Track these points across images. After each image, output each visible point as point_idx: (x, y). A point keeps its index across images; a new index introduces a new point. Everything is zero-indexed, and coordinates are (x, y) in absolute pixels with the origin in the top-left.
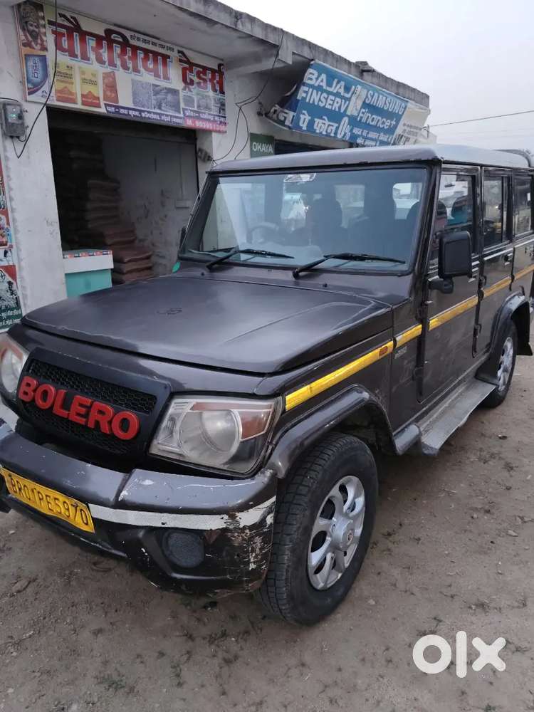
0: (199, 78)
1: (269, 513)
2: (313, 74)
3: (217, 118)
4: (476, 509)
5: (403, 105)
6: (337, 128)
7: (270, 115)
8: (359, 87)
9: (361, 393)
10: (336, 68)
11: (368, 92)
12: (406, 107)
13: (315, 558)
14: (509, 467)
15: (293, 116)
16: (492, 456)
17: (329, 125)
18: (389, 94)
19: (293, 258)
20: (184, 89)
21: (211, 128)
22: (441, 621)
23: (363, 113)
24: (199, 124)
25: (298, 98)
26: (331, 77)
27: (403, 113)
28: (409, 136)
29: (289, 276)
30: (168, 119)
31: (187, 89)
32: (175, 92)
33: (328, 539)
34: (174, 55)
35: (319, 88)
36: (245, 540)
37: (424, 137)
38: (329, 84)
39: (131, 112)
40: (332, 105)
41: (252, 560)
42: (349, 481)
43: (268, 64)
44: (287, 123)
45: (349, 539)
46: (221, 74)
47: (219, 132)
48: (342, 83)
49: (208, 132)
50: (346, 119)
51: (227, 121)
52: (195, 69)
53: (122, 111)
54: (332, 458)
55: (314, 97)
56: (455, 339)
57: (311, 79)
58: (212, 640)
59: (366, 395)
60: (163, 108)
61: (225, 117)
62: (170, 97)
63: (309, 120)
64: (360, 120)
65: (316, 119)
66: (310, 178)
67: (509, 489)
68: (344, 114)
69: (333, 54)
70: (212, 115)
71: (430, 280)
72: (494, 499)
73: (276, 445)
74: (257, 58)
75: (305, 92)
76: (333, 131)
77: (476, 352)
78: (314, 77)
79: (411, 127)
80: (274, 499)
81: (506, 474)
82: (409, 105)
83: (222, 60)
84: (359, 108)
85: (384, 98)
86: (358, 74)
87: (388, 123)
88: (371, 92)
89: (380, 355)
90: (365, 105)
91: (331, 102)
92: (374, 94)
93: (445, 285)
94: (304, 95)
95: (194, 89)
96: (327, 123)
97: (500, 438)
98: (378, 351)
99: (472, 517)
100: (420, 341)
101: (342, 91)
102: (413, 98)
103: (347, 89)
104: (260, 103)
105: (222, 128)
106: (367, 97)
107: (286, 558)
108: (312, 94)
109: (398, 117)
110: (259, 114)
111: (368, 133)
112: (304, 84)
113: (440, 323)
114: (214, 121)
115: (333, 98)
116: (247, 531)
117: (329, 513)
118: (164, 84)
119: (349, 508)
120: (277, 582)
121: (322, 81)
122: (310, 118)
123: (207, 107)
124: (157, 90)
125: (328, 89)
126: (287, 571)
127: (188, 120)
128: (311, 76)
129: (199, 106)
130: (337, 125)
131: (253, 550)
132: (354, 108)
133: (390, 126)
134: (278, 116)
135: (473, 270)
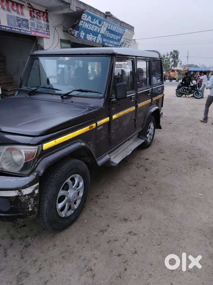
0: (37, 15)
1: (36, 189)
2: (85, 16)
3: (45, 32)
4: (131, 185)
5: (123, 30)
6: (96, 39)
7: (68, 32)
8: (105, 22)
9: (82, 143)
10: (95, 14)
11: (109, 24)
12: (124, 31)
13: (60, 206)
14: (146, 170)
15: (78, 33)
16: (142, 166)
17: (93, 37)
18: (117, 26)
19: (61, 90)
20: (31, 19)
21: (43, 36)
22: (109, 226)
23: (107, 33)
24: (37, 34)
25: (79, 25)
26: (93, 18)
27: (123, 34)
28: (126, 43)
29: (59, 98)
30: (24, 31)
31: (32, 20)
32: (27, 21)
33: (66, 198)
34: (26, 4)
35: (88, 22)
36: (26, 200)
37: (133, 44)
38: (92, 20)
39: (7, 28)
40: (94, 29)
41: (30, 207)
42: (76, 176)
43: (66, 11)
44: (75, 35)
45: (75, 198)
46: (47, 14)
47: (47, 38)
48: (98, 20)
49: (42, 38)
50: (100, 35)
51: (50, 33)
52: (35, 11)
53: (3, 27)
54: (66, 168)
55: (86, 26)
56: (125, 123)
57: (84, 18)
58: (21, 239)
59: (83, 144)
60: (21, 27)
61: (49, 32)
62: (24, 22)
63: (84, 35)
64: (106, 36)
65: (87, 35)
66: (69, 59)
67: (144, 177)
68: (99, 33)
69: (93, 8)
70: (43, 31)
71: (112, 100)
72: (138, 181)
73: (39, 163)
74: (62, 8)
75: (82, 23)
76: (95, 40)
77: (136, 128)
78: (86, 17)
79: (127, 39)
80: (38, 184)
81: (144, 172)
82: (126, 30)
83: (48, 8)
84: (105, 31)
85: (115, 27)
86: (105, 17)
87: (117, 37)
88: (110, 25)
89: (89, 129)
90: (107, 30)
91: (93, 28)
92: (111, 25)
93: (118, 102)
94: (82, 24)
95: (35, 19)
96: (92, 36)
97: (146, 159)
98: (89, 127)
99: (129, 188)
100: (109, 124)
101: (98, 23)
102: (127, 27)
103: (100, 23)
104: (63, 27)
105: (48, 36)
106: (108, 26)
107: (46, 205)
108: (85, 24)
109: (122, 35)
110: (64, 31)
111: (109, 41)
112: (82, 20)
113: (118, 117)
114: (44, 33)
115: (94, 26)
116: (27, 196)
117: (66, 188)
118: (21, 17)
119: (76, 186)
120: (43, 215)
121: (89, 19)
122: (85, 34)
123: (41, 27)
124: (18, 19)
125: (92, 22)
126: (46, 211)
127: (32, 33)
128: (84, 17)
129: (37, 27)
130: (96, 37)
131: (30, 203)
132: (103, 30)
133: (118, 39)
134: (71, 32)
135: (132, 97)
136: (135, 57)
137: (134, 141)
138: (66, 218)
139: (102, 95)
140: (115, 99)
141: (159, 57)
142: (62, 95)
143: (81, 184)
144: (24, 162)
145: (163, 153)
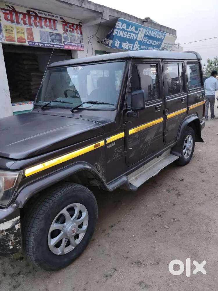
0: (70, 28)
1: (16, 224)
2: (120, 24)
3: (79, 45)
4: (155, 215)
5: (164, 35)
6: (133, 46)
7: (103, 42)
8: (142, 28)
9: (85, 165)
10: (131, 21)
11: (146, 30)
12: (165, 35)
13: (53, 242)
14: (179, 194)
15: (112, 42)
16: (173, 189)
17: (129, 45)
18: (156, 31)
19: (72, 104)
20: (64, 33)
21: (77, 49)
23: (145, 39)
24: (71, 48)
25: (114, 34)
26: (128, 25)
27: (164, 39)
28: (168, 48)
29: (69, 112)
30: (57, 46)
31: (65, 34)
32: (59, 35)
33: (62, 232)
34: (59, 19)
35: (123, 30)
36: (4, 236)
37: (177, 48)
38: (128, 28)
39: (40, 44)
40: (130, 37)
41: (10, 245)
42: (76, 206)
43: (99, 21)
44: (110, 45)
45: (73, 232)
46: (80, 26)
47: (80, 50)
48: (134, 27)
49: (76, 51)
50: (137, 42)
51: (84, 46)
52: (69, 25)
53: (36, 44)
54: (60, 196)
55: (121, 34)
56: (149, 138)
57: (119, 26)
60: (54, 42)
61: (83, 44)
62: (57, 37)
63: (120, 44)
64: (144, 43)
65: (123, 43)
67: (174, 205)
68: (136, 40)
69: (129, 15)
70: (77, 43)
71: (127, 112)
72: (165, 210)
73: (20, 192)
74: (95, 19)
75: (116, 32)
76: (132, 47)
77: (165, 142)
78: (120, 25)
79: (168, 44)
80: (19, 217)
81: (176, 197)
82: (166, 35)
83: (81, 20)
84: (142, 37)
85: (154, 32)
86: (141, 23)
87: (157, 43)
88: (148, 30)
89: (95, 147)
90: (145, 36)
91: (129, 35)
92: (149, 31)
93: (134, 114)
94: (116, 33)
95: (68, 33)
96: (128, 44)
97: (181, 180)
98: (94, 145)
99: (152, 219)
101: (134, 30)
102: (168, 32)
103: (136, 29)
104: (97, 37)
105: (82, 49)
106: (146, 32)
107: (32, 242)
108: (120, 32)
109: (162, 40)
110: (99, 42)
111: (148, 48)
112: (116, 28)
113: (137, 131)
114: (78, 46)
115: (130, 33)
116: (5, 232)
117: (62, 220)
118: (54, 32)
119: (75, 218)
120: (30, 253)
121: (124, 26)
122: (120, 43)
123: (74, 40)
124: (51, 34)
125: (128, 30)
126: (33, 248)
127: (66, 46)
128: (119, 25)
129: (71, 40)
130: (133, 45)
131: (10, 240)
132: (140, 37)
133: (158, 44)
134: (106, 43)
135: (157, 107)
136: (160, 60)
137: (165, 159)
138: (63, 256)
139: (114, 107)
140: (132, 111)
141: (197, 58)
142: (72, 108)
143: (85, 214)
144: (4, 190)
145: (203, 172)
